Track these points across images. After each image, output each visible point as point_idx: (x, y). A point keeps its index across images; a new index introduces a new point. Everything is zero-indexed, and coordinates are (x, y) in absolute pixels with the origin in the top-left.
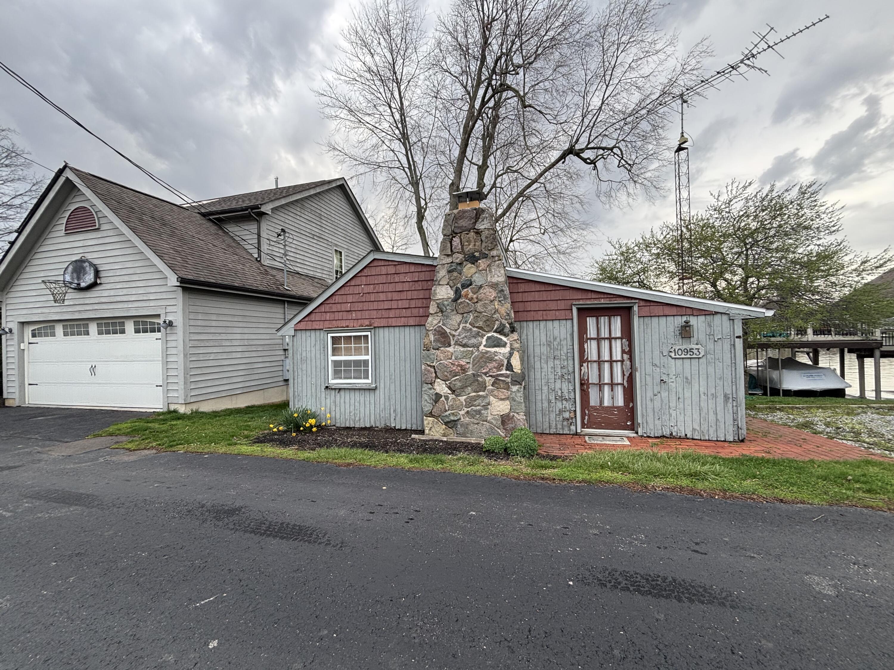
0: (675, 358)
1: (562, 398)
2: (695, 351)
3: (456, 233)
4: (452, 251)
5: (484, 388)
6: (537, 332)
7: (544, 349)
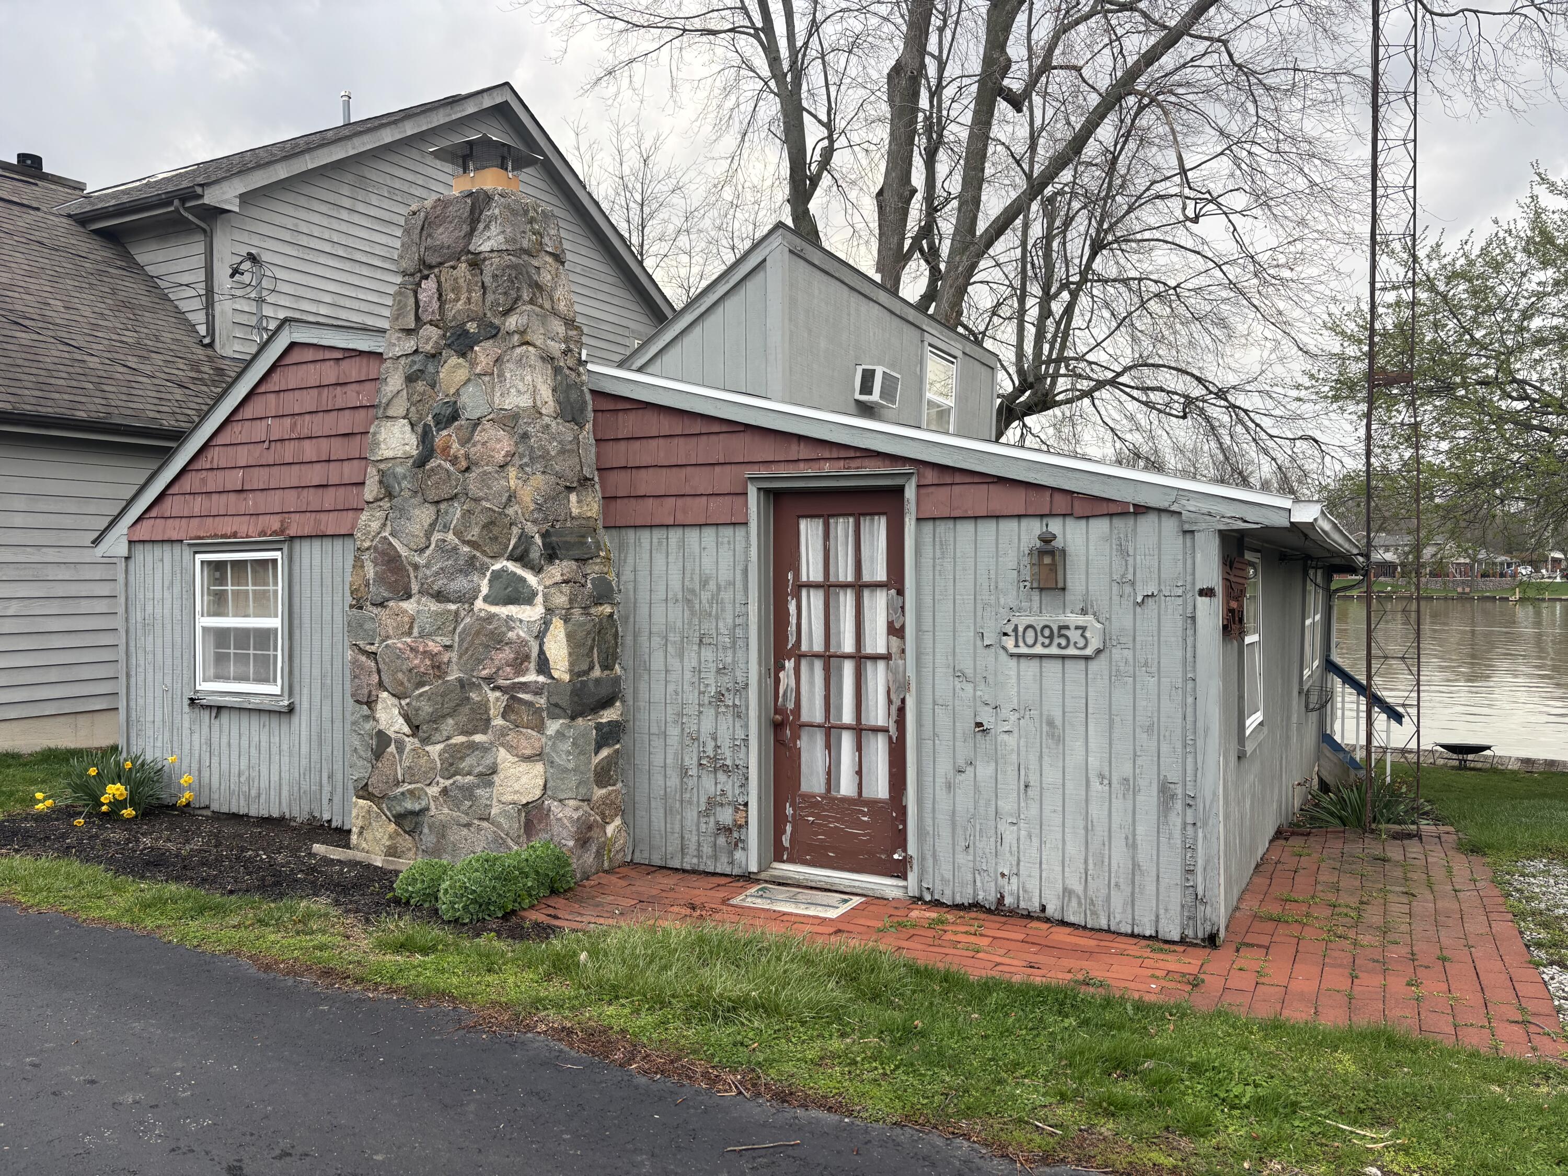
0: (1019, 656)
1: (717, 766)
2: (1074, 635)
3: (431, 267)
4: (417, 318)
5: (485, 725)
6: (659, 559)
7: (676, 614)
